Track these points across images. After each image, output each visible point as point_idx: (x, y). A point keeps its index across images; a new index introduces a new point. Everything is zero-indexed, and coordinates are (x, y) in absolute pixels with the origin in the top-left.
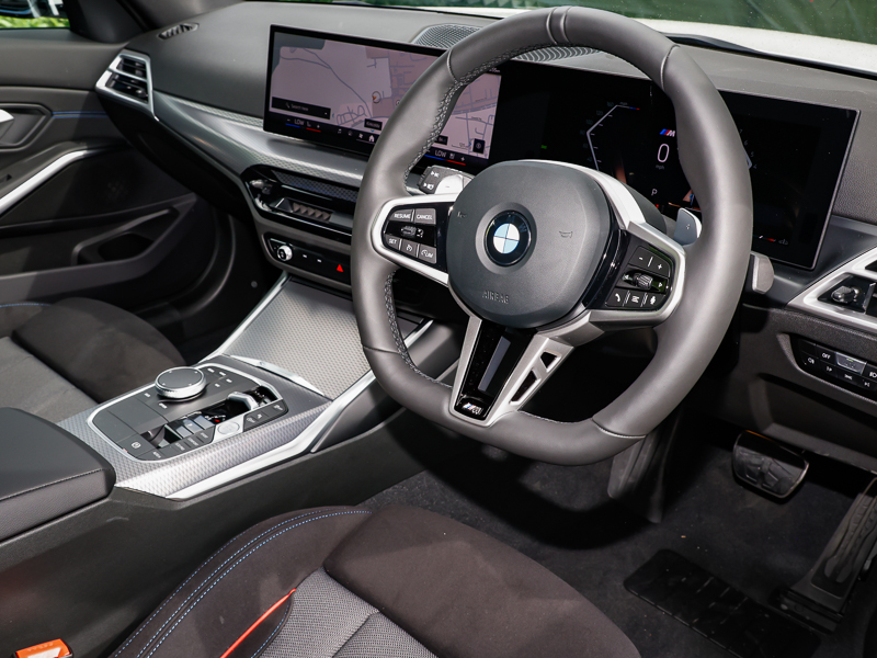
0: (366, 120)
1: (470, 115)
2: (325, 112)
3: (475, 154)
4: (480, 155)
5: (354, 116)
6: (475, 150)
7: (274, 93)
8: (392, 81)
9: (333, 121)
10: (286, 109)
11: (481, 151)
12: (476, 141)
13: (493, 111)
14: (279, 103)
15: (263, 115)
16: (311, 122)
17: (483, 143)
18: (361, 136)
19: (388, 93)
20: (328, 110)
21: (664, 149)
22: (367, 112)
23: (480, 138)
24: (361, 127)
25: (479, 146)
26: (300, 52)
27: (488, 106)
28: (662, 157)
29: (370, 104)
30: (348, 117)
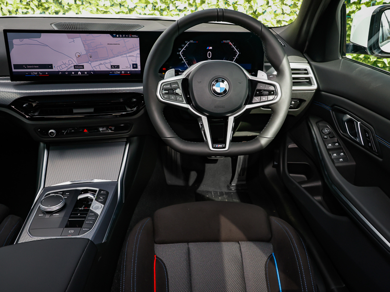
0: (74, 66)
1: (128, 55)
2: (50, 66)
3: (134, 70)
4: (136, 69)
5: (67, 65)
6: (133, 68)
7: (14, 61)
8: (85, 47)
9: (55, 69)
10: (24, 68)
11: (136, 68)
12: (133, 64)
13: (138, 52)
14: (17, 66)
15: (9, 75)
16: (41, 72)
17: (136, 64)
18: (73, 73)
19: (84, 52)
20: (51, 65)
21: (209, 53)
22: (74, 62)
23: (135, 63)
24: (73, 69)
25: (135, 66)
26: (26, 41)
27: (136, 50)
29: (75, 59)
30: (63, 66)
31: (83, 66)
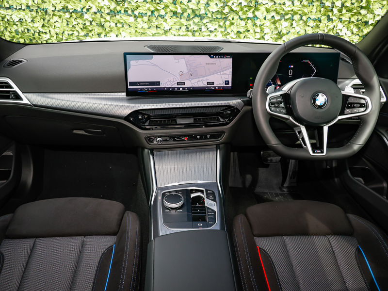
0: (178, 83)
1: (222, 73)
2: (158, 83)
3: (226, 86)
4: (228, 85)
5: (171, 82)
6: (226, 84)
7: (131, 79)
8: (187, 67)
9: (161, 86)
10: (138, 85)
11: (228, 84)
12: (226, 81)
13: (231, 70)
14: (132, 84)
15: (125, 91)
16: (150, 88)
17: (228, 81)
18: (176, 89)
19: (186, 71)
22: (177, 80)
23: (227, 80)
24: (176, 86)
25: (227, 83)
26: (141, 62)
27: (228, 69)
28: (290, 74)
29: (178, 77)
30: (169, 83)
31: (184, 83)
